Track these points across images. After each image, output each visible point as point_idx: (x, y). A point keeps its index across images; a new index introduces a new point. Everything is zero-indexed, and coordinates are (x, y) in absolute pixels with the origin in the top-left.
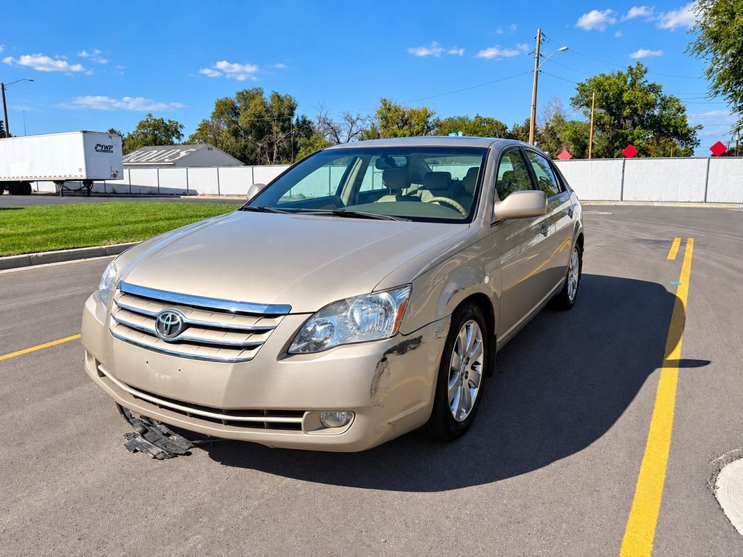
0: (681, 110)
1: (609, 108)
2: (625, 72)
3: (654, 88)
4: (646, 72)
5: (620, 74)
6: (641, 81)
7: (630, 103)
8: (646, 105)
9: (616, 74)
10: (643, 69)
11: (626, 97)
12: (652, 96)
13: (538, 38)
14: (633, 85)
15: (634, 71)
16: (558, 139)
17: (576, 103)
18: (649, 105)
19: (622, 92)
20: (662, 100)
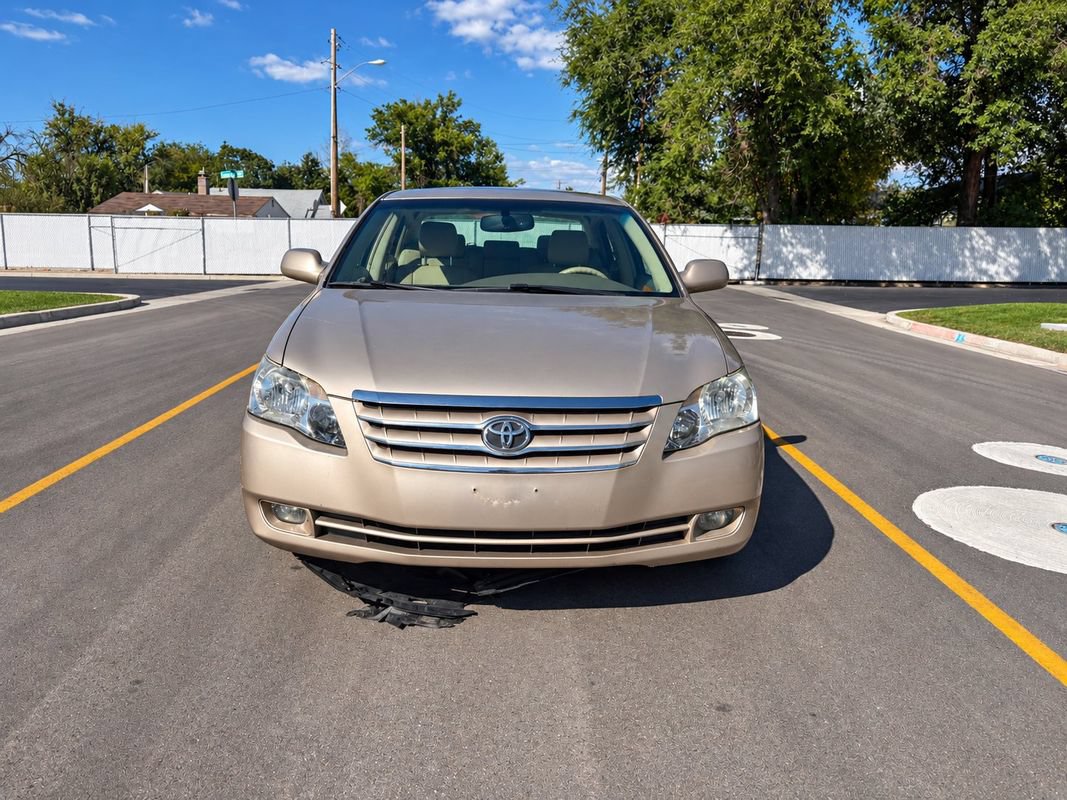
0: (498, 158)
1: (416, 149)
2: (434, 101)
3: (470, 127)
4: (459, 106)
5: (428, 103)
6: (454, 115)
7: (445, 143)
8: (462, 148)
9: (423, 103)
10: (456, 100)
11: (438, 136)
12: (468, 137)
13: (332, 42)
14: (444, 118)
15: (445, 101)
16: (351, 187)
17: (374, 137)
18: (466, 149)
19: (431, 127)
20: (479, 142)
